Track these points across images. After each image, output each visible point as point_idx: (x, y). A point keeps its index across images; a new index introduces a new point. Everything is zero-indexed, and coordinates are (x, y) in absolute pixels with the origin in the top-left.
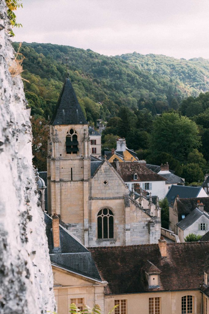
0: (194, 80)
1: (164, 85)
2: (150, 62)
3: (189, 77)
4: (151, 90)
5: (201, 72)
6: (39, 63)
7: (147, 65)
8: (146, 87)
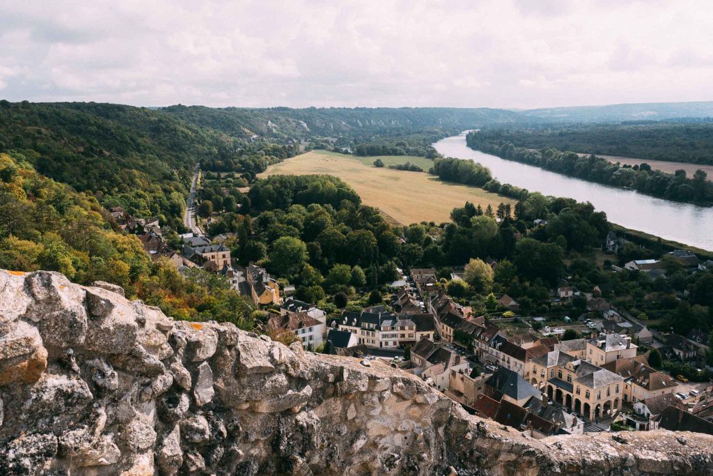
0: (233, 129)
1: (211, 138)
2: (193, 114)
3: (229, 126)
4: (203, 145)
5: (238, 122)
6: (112, 134)
7: (192, 116)
8: (199, 143)
